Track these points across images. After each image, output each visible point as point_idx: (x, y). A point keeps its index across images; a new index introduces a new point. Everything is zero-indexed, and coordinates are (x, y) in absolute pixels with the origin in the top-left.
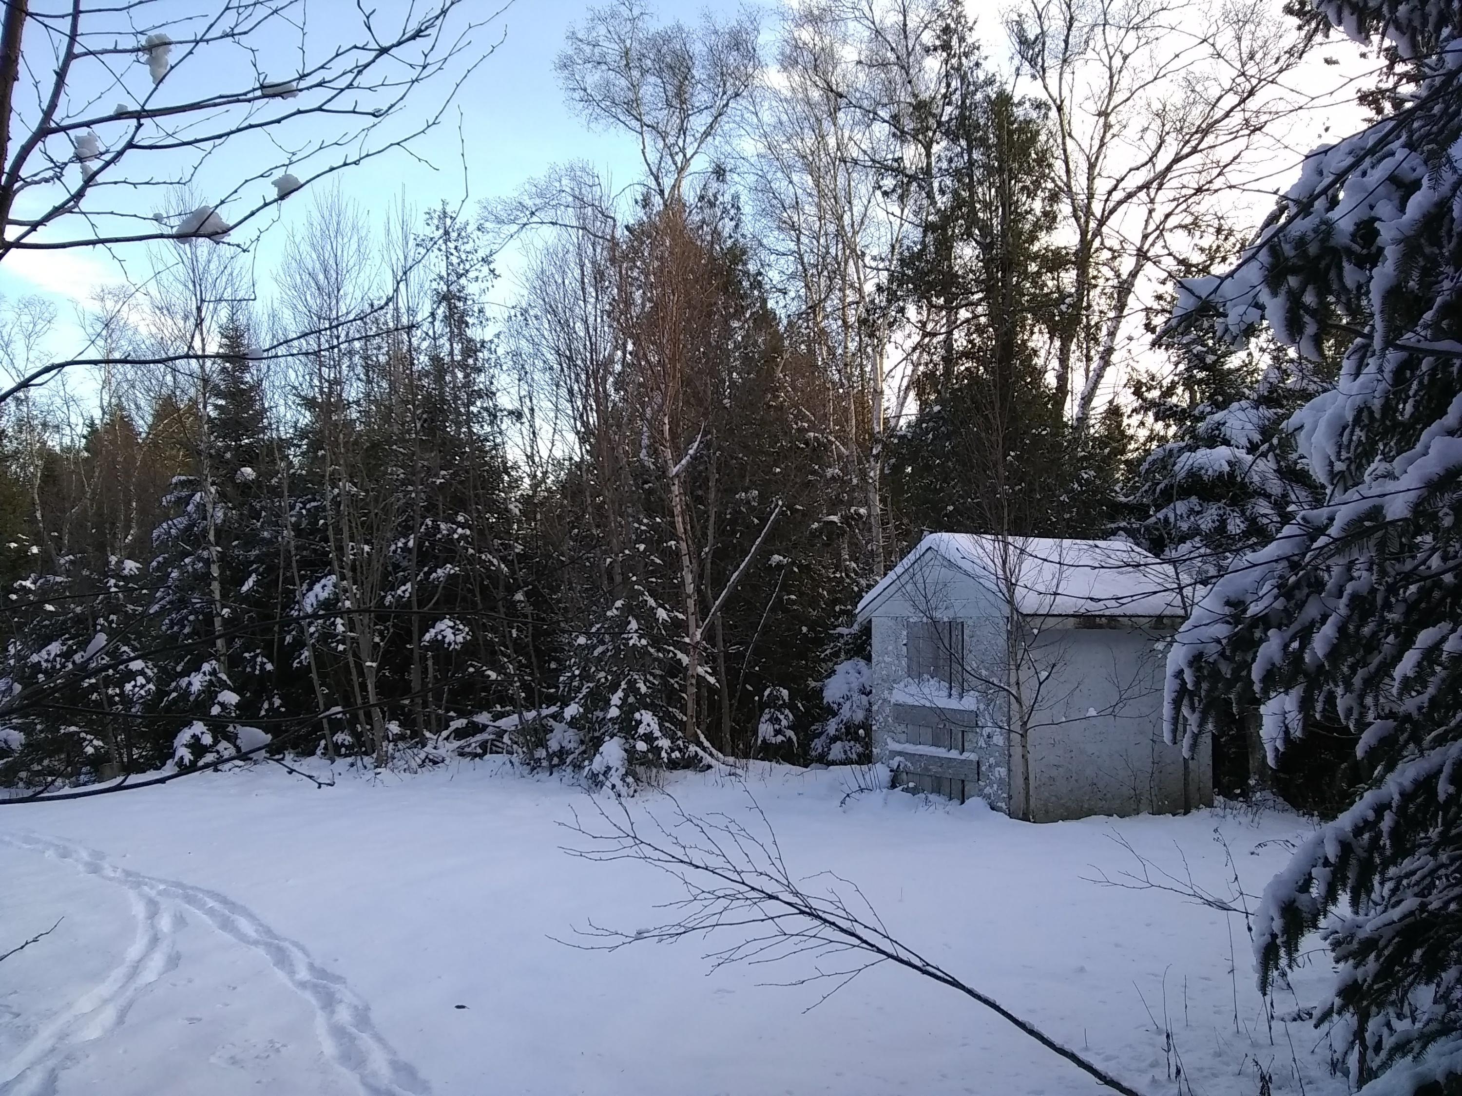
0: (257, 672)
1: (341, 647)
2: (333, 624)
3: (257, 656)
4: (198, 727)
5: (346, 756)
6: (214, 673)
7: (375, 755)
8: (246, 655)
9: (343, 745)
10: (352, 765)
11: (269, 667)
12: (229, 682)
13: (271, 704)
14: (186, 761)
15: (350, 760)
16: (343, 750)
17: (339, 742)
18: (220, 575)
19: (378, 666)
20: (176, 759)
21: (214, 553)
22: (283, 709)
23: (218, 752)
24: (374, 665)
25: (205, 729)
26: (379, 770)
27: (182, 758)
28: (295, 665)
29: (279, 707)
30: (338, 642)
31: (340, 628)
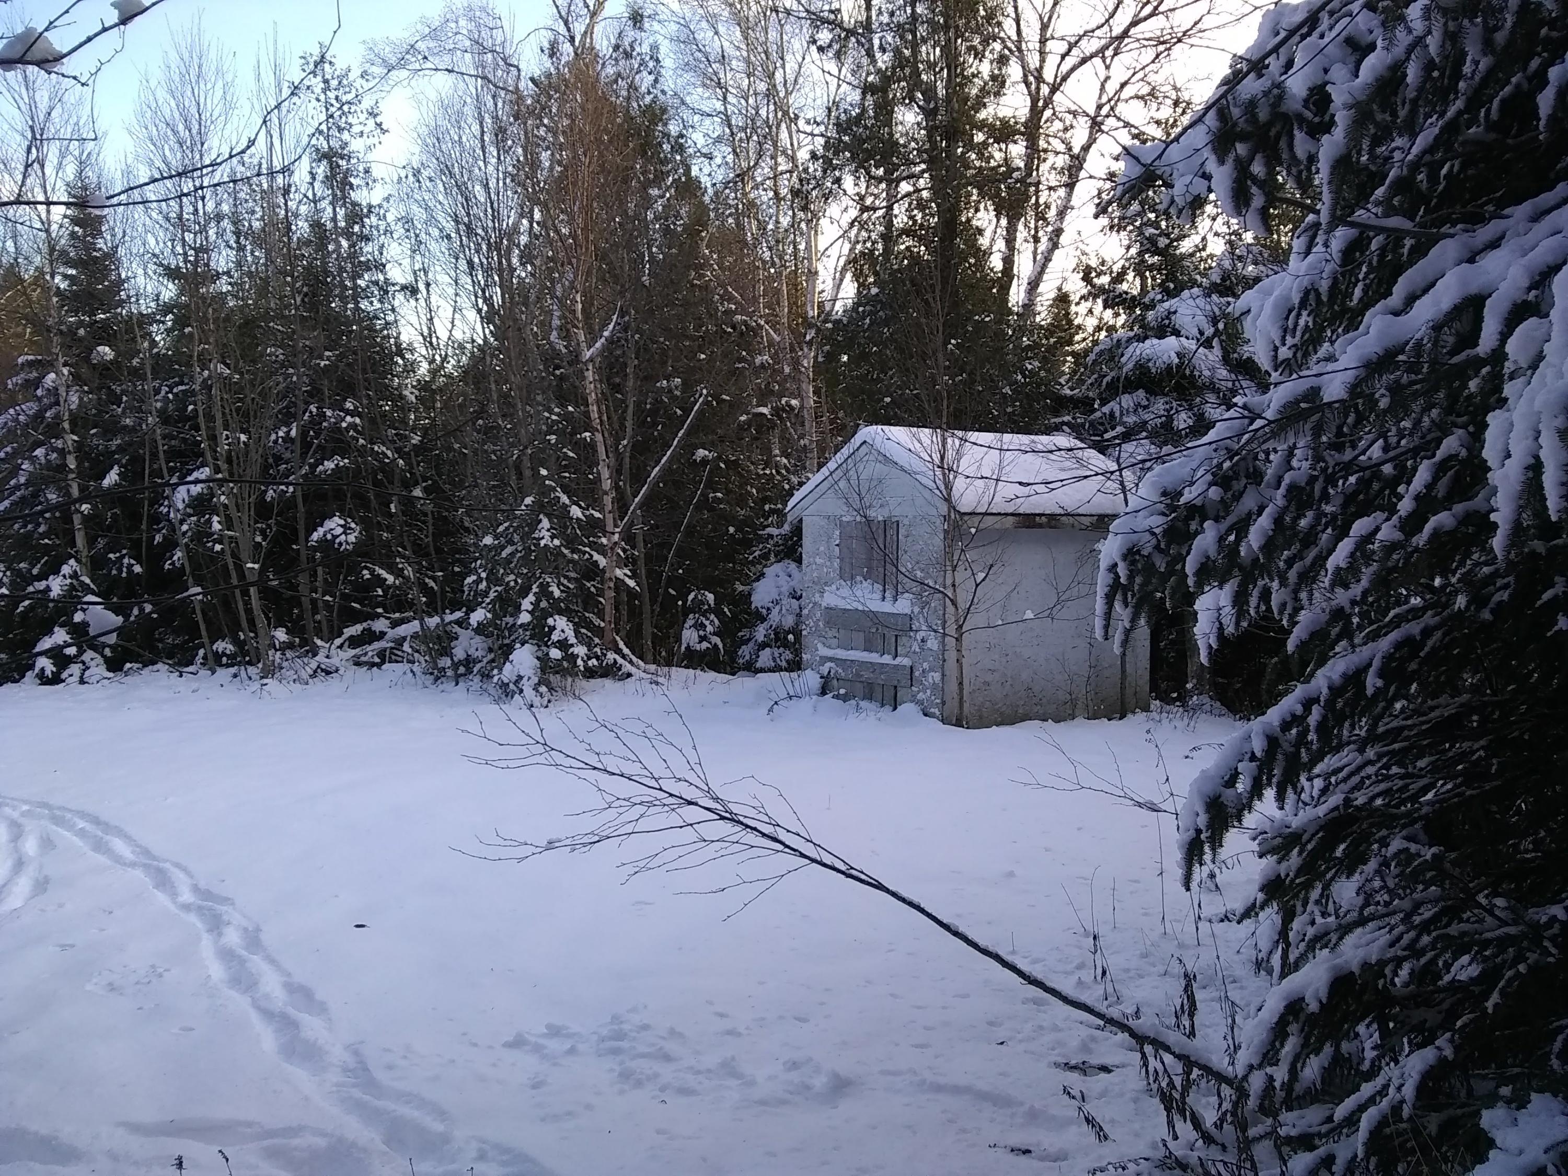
0: (124, 575)
1: (218, 547)
2: (209, 521)
3: (123, 556)
4: (60, 636)
5: (228, 666)
6: (74, 576)
7: (260, 665)
8: (111, 556)
9: (224, 654)
10: (235, 676)
11: (137, 569)
12: (92, 586)
13: (142, 610)
14: (48, 673)
15: (233, 670)
16: (224, 660)
17: (220, 651)
18: (77, 467)
19: (260, 568)
20: (37, 670)
21: (70, 443)
22: (155, 616)
23: (83, 663)
24: (256, 566)
25: (67, 638)
26: (265, 681)
27: (43, 670)
28: (167, 567)
29: (151, 613)
30: (215, 542)
31: (216, 526)
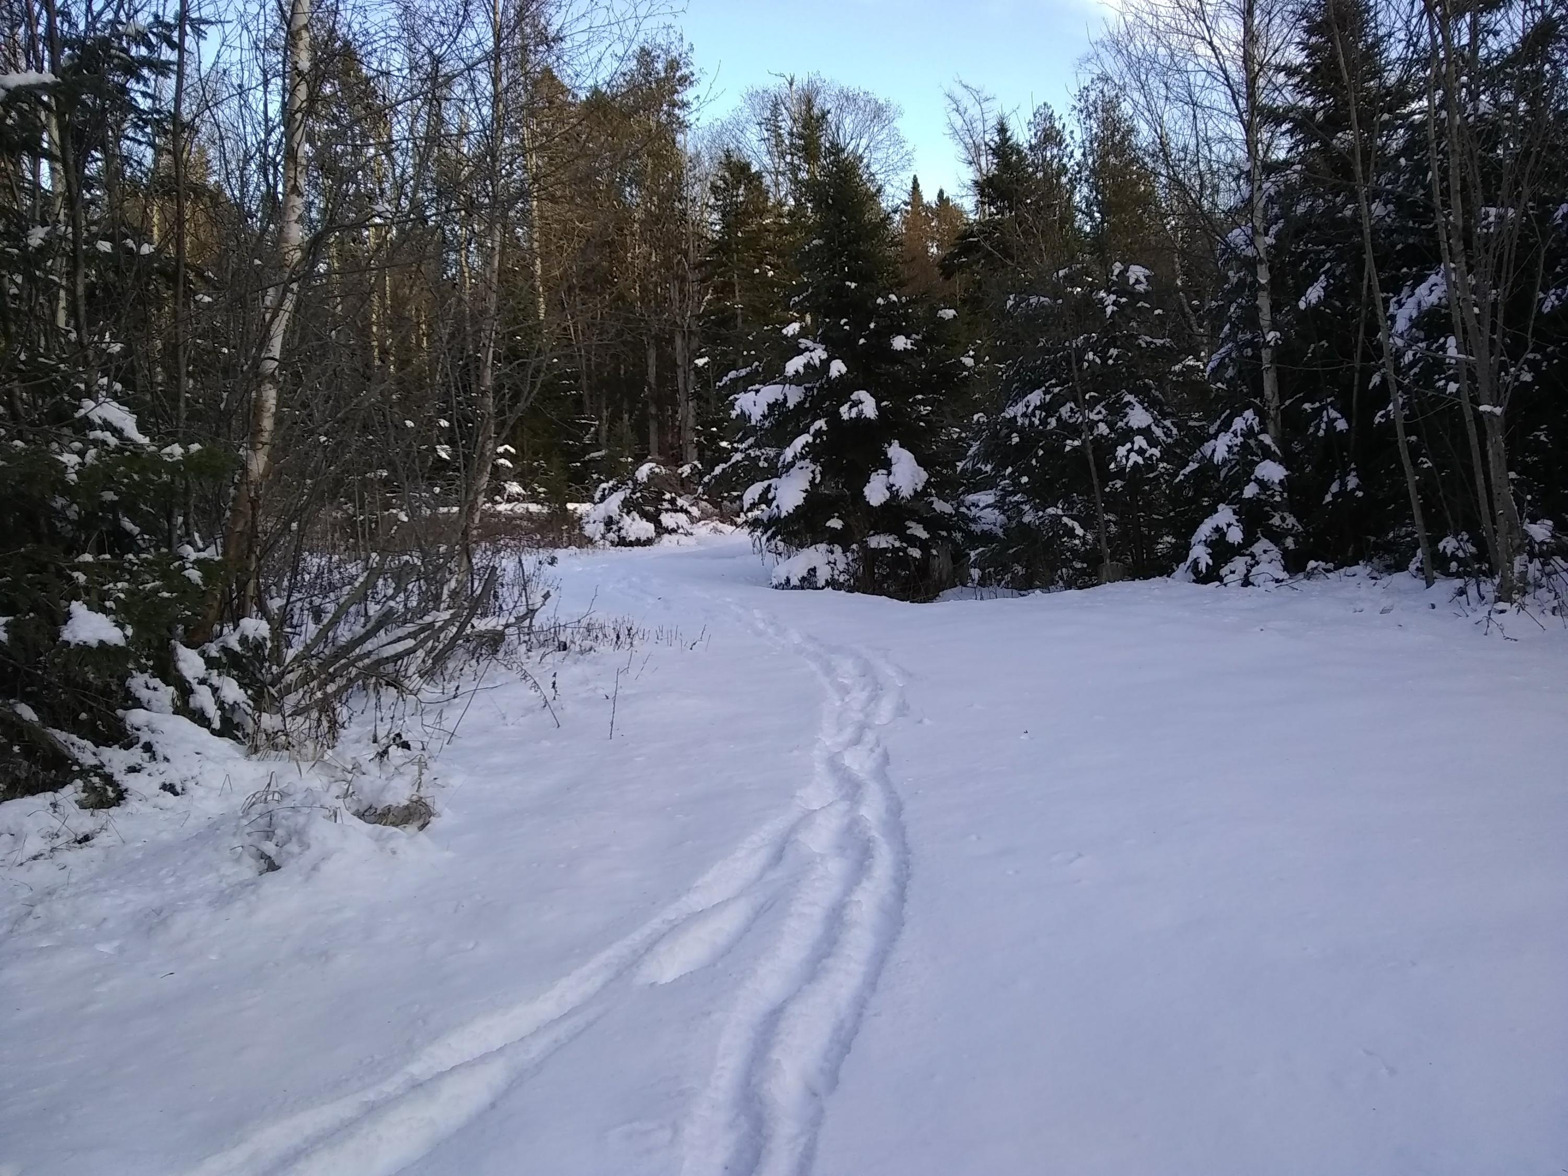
0: (1321, 433)
1: (1453, 387)
2: (1443, 348)
3: (1323, 408)
4: (1224, 515)
5: (1457, 575)
6: (1249, 433)
7: (1497, 581)
8: (1307, 406)
9: (1454, 557)
10: (1462, 592)
11: (1341, 425)
12: (1274, 448)
13: (1343, 484)
14: (1202, 567)
15: (1458, 583)
16: (1454, 565)
17: (1449, 552)
18: (1271, 282)
19: (1505, 413)
20: (1188, 563)
21: (1261, 248)
22: (1360, 494)
23: (1253, 556)
24: (1498, 410)
25: (1233, 519)
26: (1501, 605)
27: (1196, 562)
28: (1377, 420)
29: (1354, 490)
30: (1448, 379)
31: (1452, 351)
